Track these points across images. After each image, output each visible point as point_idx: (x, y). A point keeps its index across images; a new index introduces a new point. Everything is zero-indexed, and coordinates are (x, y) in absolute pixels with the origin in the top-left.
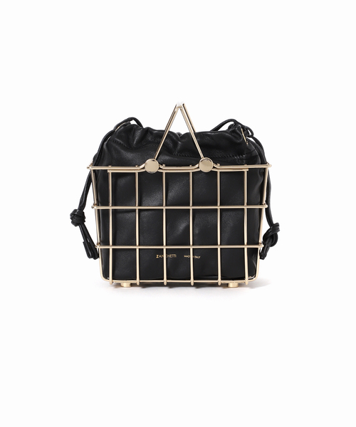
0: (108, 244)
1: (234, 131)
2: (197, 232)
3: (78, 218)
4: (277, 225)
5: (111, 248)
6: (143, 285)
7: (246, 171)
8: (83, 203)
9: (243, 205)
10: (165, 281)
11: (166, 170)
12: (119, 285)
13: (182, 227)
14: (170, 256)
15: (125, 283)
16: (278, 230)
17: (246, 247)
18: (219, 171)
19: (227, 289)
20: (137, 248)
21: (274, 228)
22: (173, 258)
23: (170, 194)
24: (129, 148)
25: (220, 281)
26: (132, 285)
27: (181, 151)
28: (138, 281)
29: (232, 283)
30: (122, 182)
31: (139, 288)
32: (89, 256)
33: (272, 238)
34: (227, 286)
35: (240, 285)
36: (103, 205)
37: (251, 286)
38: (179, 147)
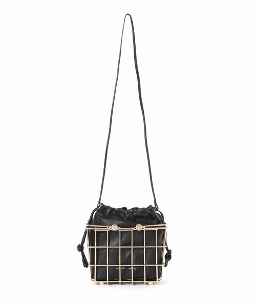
0: (94, 264)
1: (151, 209)
2: (134, 257)
3: (81, 248)
4: (170, 250)
5: (95, 266)
6: (110, 284)
7: (157, 230)
8: (83, 242)
9: (155, 246)
10: (120, 281)
11: (121, 229)
12: (98, 283)
13: (128, 254)
14: (122, 268)
15: (101, 283)
16: (171, 253)
17: (157, 266)
18: (144, 230)
19: (148, 286)
20: (107, 266)
21: (169, 252)
22: (124, 269)
23: (122, 239)
24: (105, 217)
25: (145, 281)
26: (104, 283)
27: (128, 219)
28: (107, 282)
29: (150, 283)
30: (101, 235)
31: (108, 285)
32: (84, 266)
33: (168, 257)
34: (147, 284)
35: (154, 283)
36: (92, 246)
37: (159, 284)
38: (127, 217)
